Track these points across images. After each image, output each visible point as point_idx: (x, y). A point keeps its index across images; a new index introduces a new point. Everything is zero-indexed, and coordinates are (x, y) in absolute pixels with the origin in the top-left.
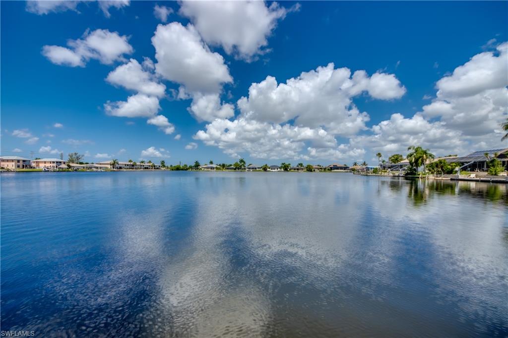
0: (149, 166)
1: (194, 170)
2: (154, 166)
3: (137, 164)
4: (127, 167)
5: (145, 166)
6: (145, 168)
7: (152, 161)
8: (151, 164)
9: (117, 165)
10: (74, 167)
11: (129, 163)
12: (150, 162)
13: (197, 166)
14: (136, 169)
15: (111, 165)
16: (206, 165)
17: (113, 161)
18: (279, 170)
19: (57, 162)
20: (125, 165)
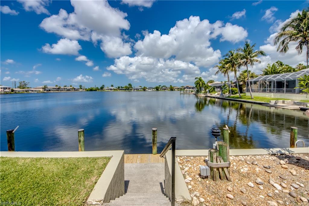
0: (71, 89)
1: (100, 91)
2: (74, 89)
3: (61, 87)
4: (54, 90)
5: (67, 89)
6: (68, 90)
7: (72, 86)
8: (72, 87)
9: (47, 89)
10: (16, 91)
11: (56, 87)
12: (71, 86)
13: (102, 88)
14: (61, 91)
15: (43, 88)
17: (44, 86)
18: (153, 90)
19: (4, 88)
20: (53, 88)
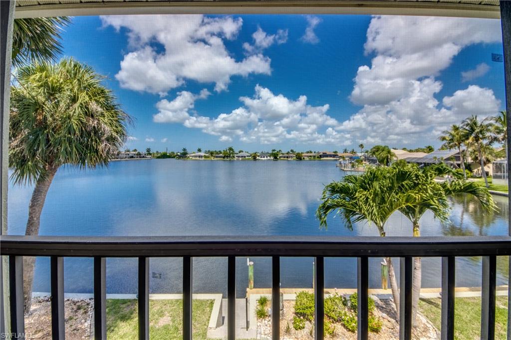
1: (182, 158)
2: (140, 155)
3: (122, 153)
5: (130, 155)
7: (137, 149)
8: (136, 153)
13: (184, 155)
14: (120, 158)
16: (193, 153)
18: (269, 158)
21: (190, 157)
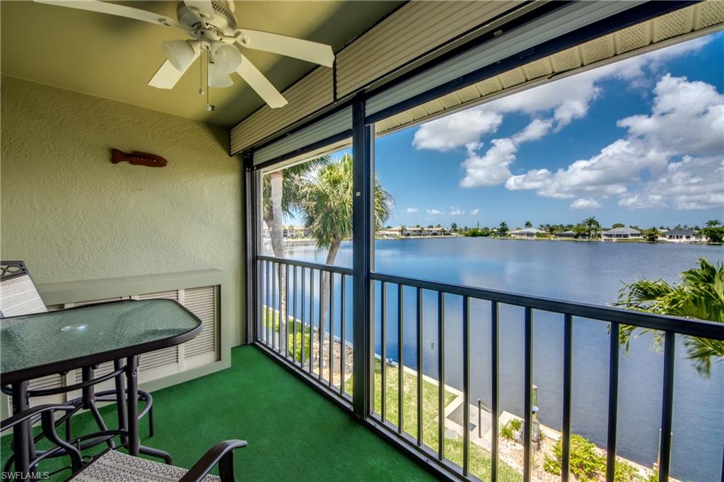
0: (438, 231)
1: (499, 237)
2: (444, 231)
3: (425, 229)
4: (415, 233)
5: (434, 232)
6: (434, 234)
7: (441, 225)
8: (440, 229)
9: (405, 232)
11: (417, 229)
12: (439, 226)
13: (503, 231)
14: (424, 235)
15: (399, 231)
16: (518, 229)
18: (693, 239)
20: (413, 231)
21: (512, 236)
